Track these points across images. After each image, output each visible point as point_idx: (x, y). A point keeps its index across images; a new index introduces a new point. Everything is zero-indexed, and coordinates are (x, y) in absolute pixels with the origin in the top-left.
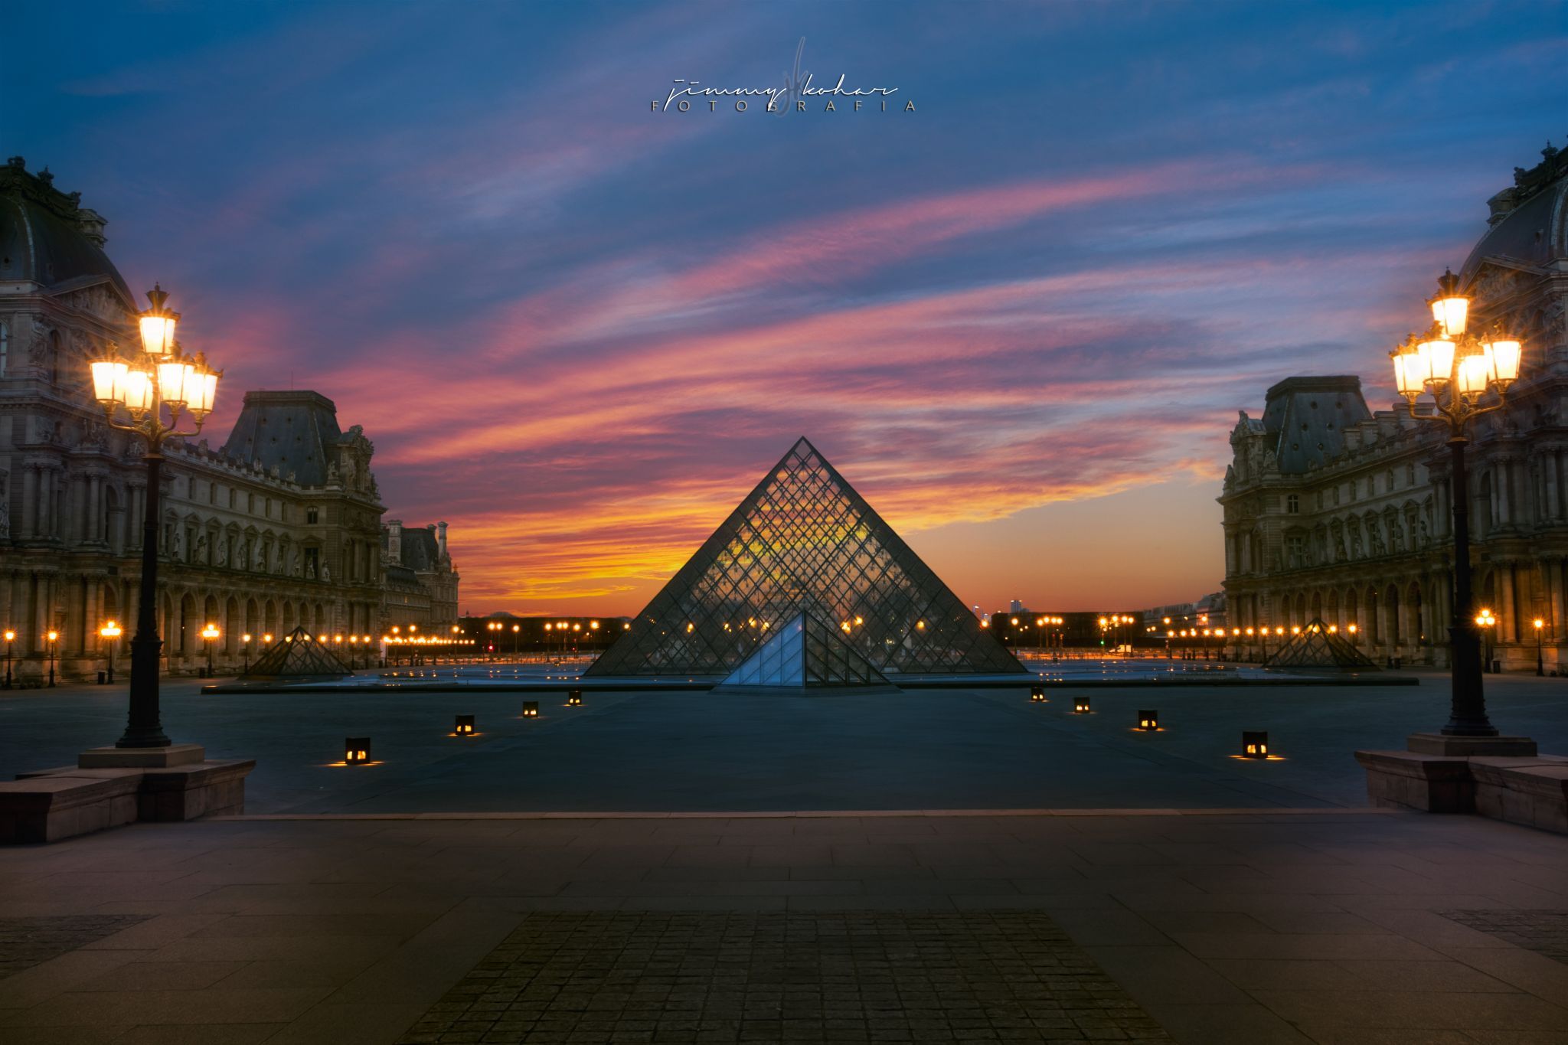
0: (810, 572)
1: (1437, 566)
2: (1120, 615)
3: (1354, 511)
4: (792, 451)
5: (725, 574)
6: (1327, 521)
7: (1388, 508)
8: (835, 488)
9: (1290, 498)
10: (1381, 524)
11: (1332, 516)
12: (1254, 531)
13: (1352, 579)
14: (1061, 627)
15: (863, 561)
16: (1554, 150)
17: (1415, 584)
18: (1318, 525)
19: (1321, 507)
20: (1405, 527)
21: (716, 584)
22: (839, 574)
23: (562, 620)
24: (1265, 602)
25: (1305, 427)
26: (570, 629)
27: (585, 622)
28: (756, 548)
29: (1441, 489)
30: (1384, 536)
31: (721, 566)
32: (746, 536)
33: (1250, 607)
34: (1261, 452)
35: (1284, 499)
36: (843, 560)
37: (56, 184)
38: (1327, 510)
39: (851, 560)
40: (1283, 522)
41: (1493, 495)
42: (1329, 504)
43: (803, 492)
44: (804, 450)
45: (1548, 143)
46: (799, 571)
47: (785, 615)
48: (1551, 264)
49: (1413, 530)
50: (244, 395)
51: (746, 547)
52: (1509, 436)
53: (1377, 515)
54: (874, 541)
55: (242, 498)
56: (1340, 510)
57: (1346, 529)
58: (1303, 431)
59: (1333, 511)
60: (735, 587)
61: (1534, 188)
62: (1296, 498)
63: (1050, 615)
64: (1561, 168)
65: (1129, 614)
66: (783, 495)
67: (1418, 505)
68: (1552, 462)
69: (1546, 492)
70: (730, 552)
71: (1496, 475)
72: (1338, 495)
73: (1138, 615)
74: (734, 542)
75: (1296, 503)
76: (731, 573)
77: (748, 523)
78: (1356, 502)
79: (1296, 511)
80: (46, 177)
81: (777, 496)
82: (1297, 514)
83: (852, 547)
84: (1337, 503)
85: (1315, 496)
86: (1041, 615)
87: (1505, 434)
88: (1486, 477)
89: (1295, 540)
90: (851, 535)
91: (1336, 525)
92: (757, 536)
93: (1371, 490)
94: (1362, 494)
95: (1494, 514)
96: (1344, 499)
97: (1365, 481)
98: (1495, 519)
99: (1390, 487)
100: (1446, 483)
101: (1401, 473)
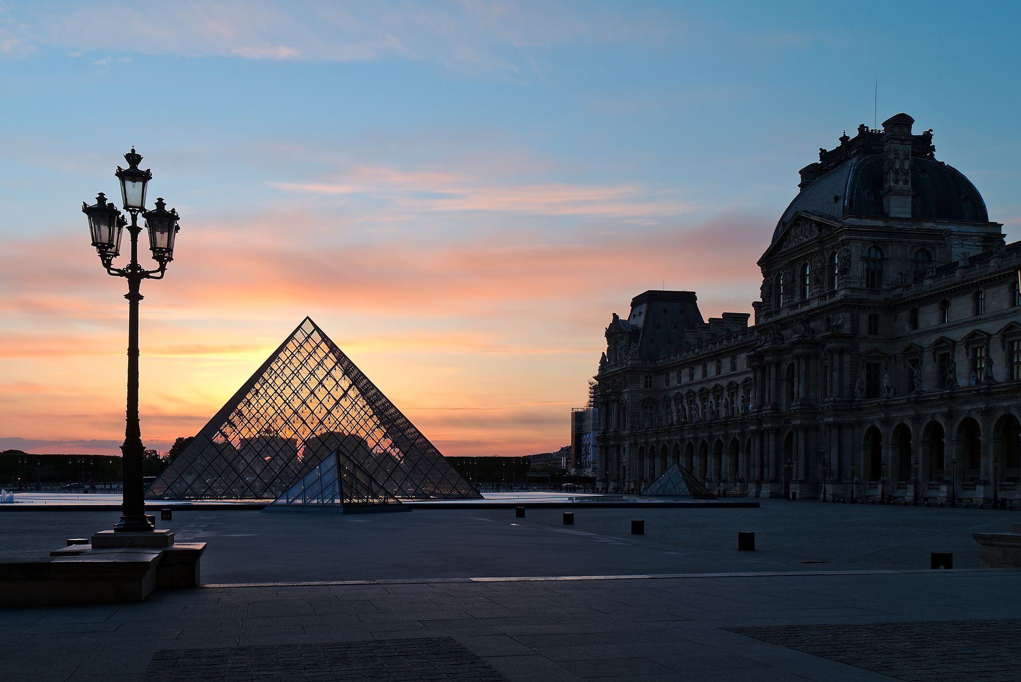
3: (691, 388)
4: (299, 328)
6: (672, 394)
7: (716, 386)
9: (646, 377)
11: (676, 391)
12: (621, 400)
14: (476, 467)
16: (848, 138)
18: (666, 397)
19: (668, 385)
24: (626, 451)
25: (658, 327)
29: (759, 374)
33: (615, 454)
34: (627, 344)
35: (642, 378)
38: (672, 387)
40: (641, 395)
41: (796, 379)
42: (673, 383)
45: (844, 133)
48: (844, 219)
52: (809, 338)
53: (708, 392)
56: (681, 387)
57: (685, 400)
58: (657, 330)
59: (677, 388)
61: (832, 164)
62: (650, 378)
64: (852, 151)
67: (738, 385)
68: (837, 357)
69: (832, 378)
71: (799, 365)
72: (681, 376)
75: (650, 381)
78: (693, 382)
79: (650, 387)
82: (650, 389)
84: (679, 382)
85: (664, 376)
87: (807, 337)
88: (791, 367)
89: (648, 408)
91: (678, 398)
93: (705, 374)
94: (698, 376)
95: (795, 392)
96: (685, 379)
97: (700, 367)
98: (795, 396)
99: (718, 372)
100: (763, 370)
101: (726, 363)
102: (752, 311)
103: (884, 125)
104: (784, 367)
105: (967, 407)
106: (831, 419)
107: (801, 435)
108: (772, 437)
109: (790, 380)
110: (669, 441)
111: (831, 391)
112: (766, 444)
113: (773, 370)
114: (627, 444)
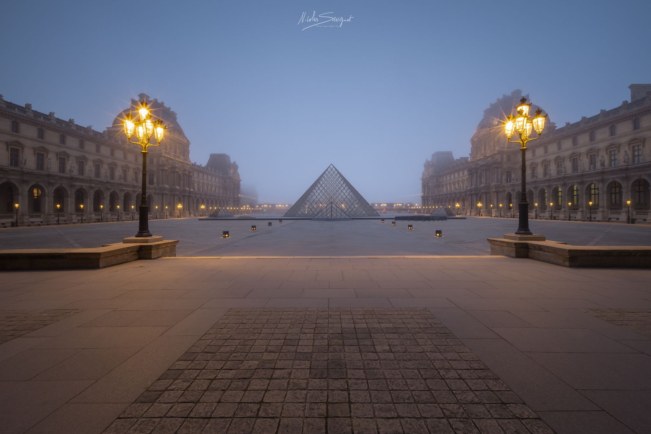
0: (333, 194)
1: (469, 193)
2: (399, 204)
3: (450, 181)
4: (329, 167)
5: (314, 194)
6: (445, 183)
7: (458, 181)
8: (338, 175)
10: (456, 184)
12: (428, 185)
13: (450, 196)
14: (386, 206)
15: (344, 191)
17: (464, 197)
18: (442, 184)
20: (462, 184)
21: (312, 196)
22: (339, 194)
23: (280, 204)
24: (430, 202)
26: (282, 206)
27: (285, 205)
28: (321, 188)
29: (470, 176)
30: (457, 186)
31: (313, 192)
32: (319, 186)
33: (427, 202)
34: (430, 168)
35: (435, 178)
36: (340, 191)
37: (165, 105)
38: (444, 181)
39: (342, 191)
40: (435, 183)
41: (482, 177)
42: (445, 179)
43: (332, 176)
44: (332, 167)
46: (330, 194)
47: (327, 203)
49: (463, 185)
50: (210, 154)
51: (319, 188)
53: (455, 182)
54: (347, 187)
55: (210, 177)
56: (447, 181)
57: (448, 185)
60: (317, 197)
61: (494, 107)
63: (384, 204)
65: (400, 204)
66: (327, 177)
67: (465, 180)
68: (496, 170)
69: (494, 176)
70: (315, 189)
71: (483, 173)
73: (402, 204)
74: (316, 187)
76: (316, 194)
77: (319, 183)
78: (451, 179)
80: (163, 103)
81: (326, 177)
83: (342, 188)
84: (446, 179)
85: (442, 178)
86: (382, 204)
88: (481, 173)
89: (437, 188)
90: (342, 185)
92: (321, 186)
93: (454, 177)
94: (452, 177)
95: (482, 181)
96: (448, 178)
97: (453, 174)
98: (482, 183)
99: (459, 176)
100: (472, 175)
101: (461, 173)
102: (469, 156)
103: (511, 93)
104: (479, 174)
105: (542, 185)
106: (494, 190)
107: (484, 195)
108: (475, 196)
109: (481, 178)
110: (443, 198)
111: (494, 181)
112: (473, 198)
113: (475, 174)
114: (430, 199)
